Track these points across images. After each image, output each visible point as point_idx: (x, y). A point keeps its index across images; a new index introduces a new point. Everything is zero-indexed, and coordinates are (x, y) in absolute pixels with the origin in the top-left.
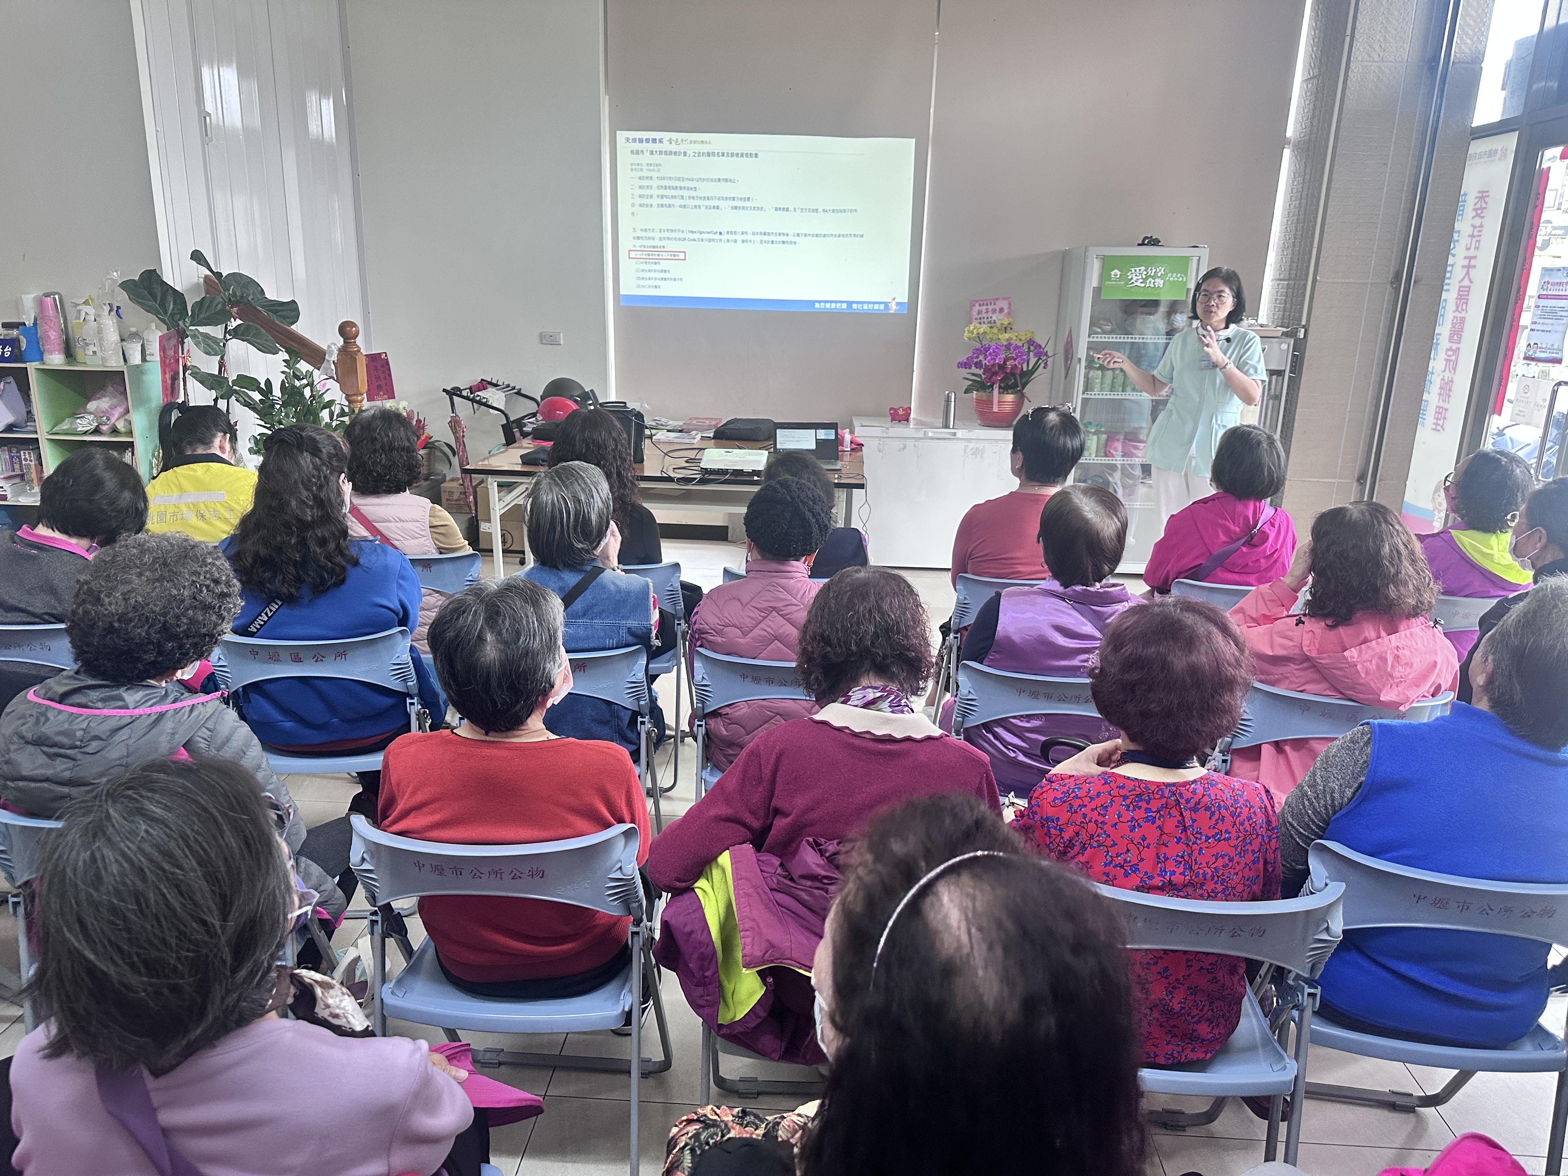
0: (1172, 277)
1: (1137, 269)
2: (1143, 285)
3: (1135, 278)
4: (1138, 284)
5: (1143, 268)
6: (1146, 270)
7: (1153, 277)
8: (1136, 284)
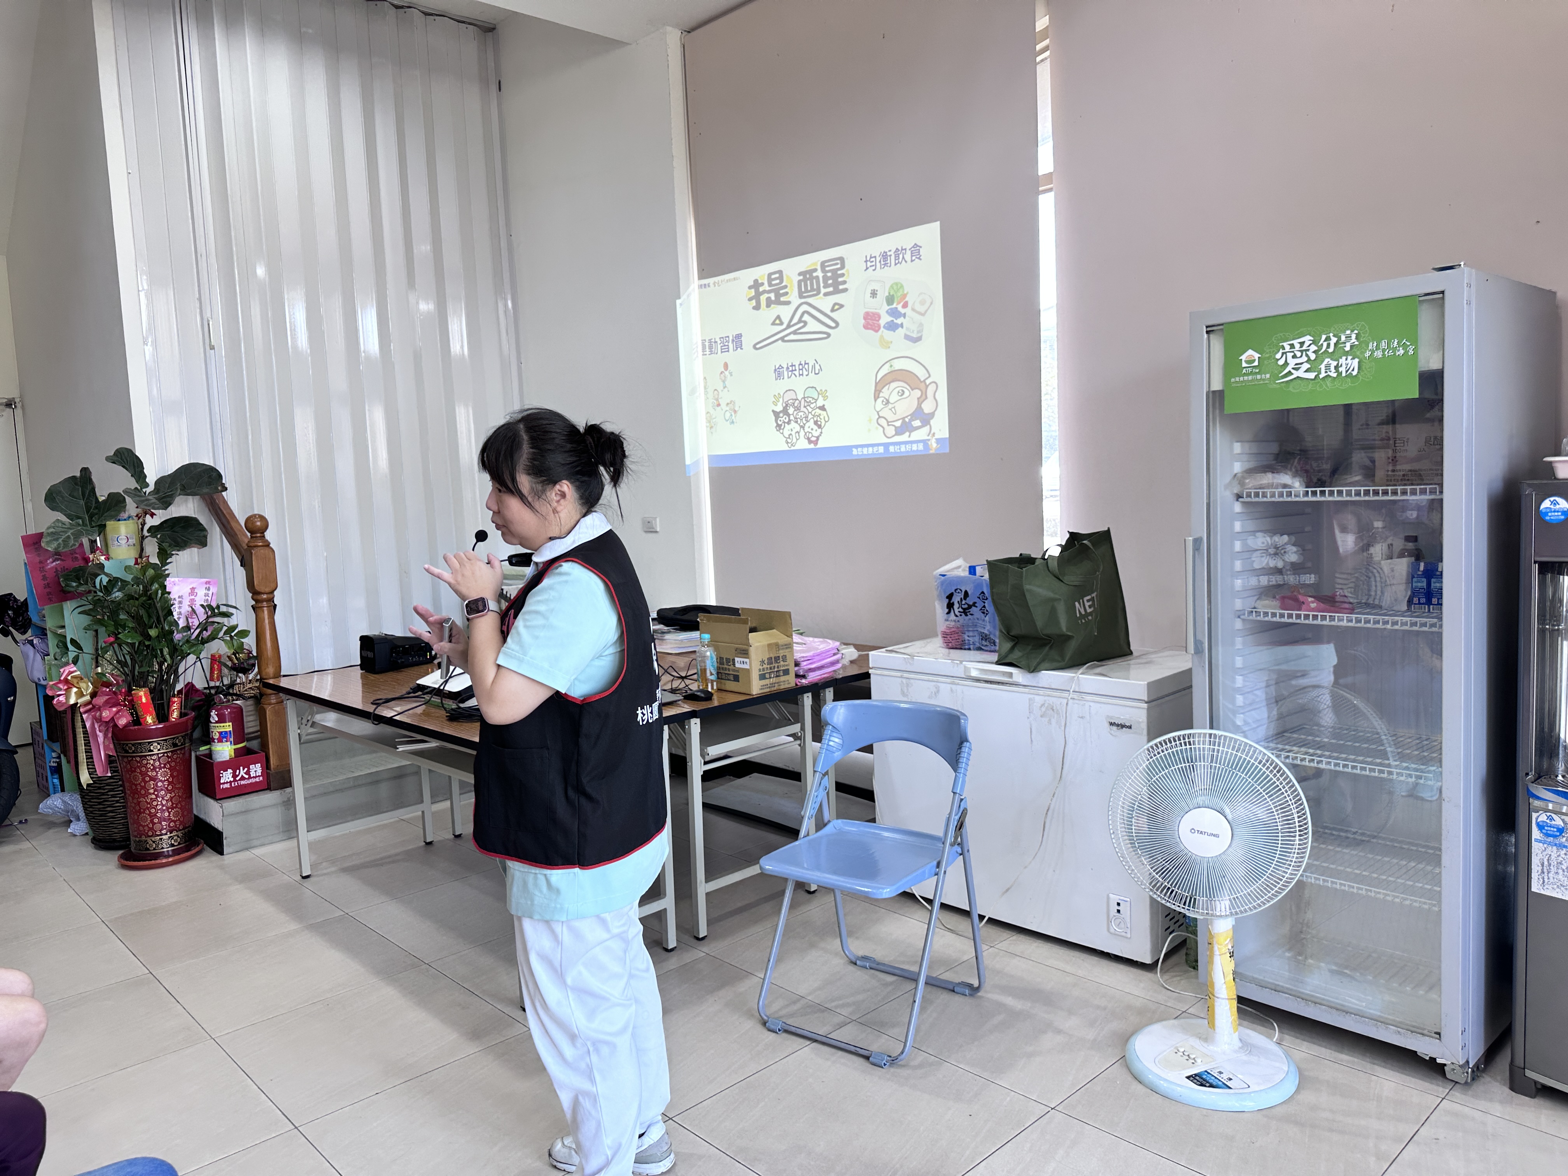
0: (1377, 350)
1: (1296, 343)
2: (1312, 375)
3: (1292, 362)
4: (1300, 373)
5: (1307, 339)
6: (1314, 342)
7: (1332, 356)
8: (1296, 374)
